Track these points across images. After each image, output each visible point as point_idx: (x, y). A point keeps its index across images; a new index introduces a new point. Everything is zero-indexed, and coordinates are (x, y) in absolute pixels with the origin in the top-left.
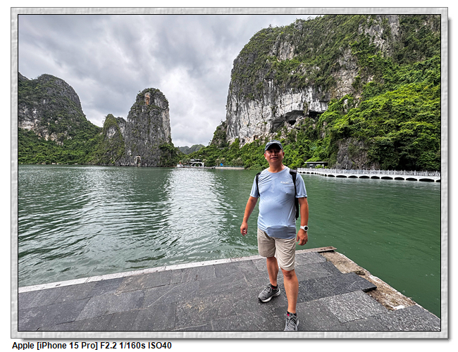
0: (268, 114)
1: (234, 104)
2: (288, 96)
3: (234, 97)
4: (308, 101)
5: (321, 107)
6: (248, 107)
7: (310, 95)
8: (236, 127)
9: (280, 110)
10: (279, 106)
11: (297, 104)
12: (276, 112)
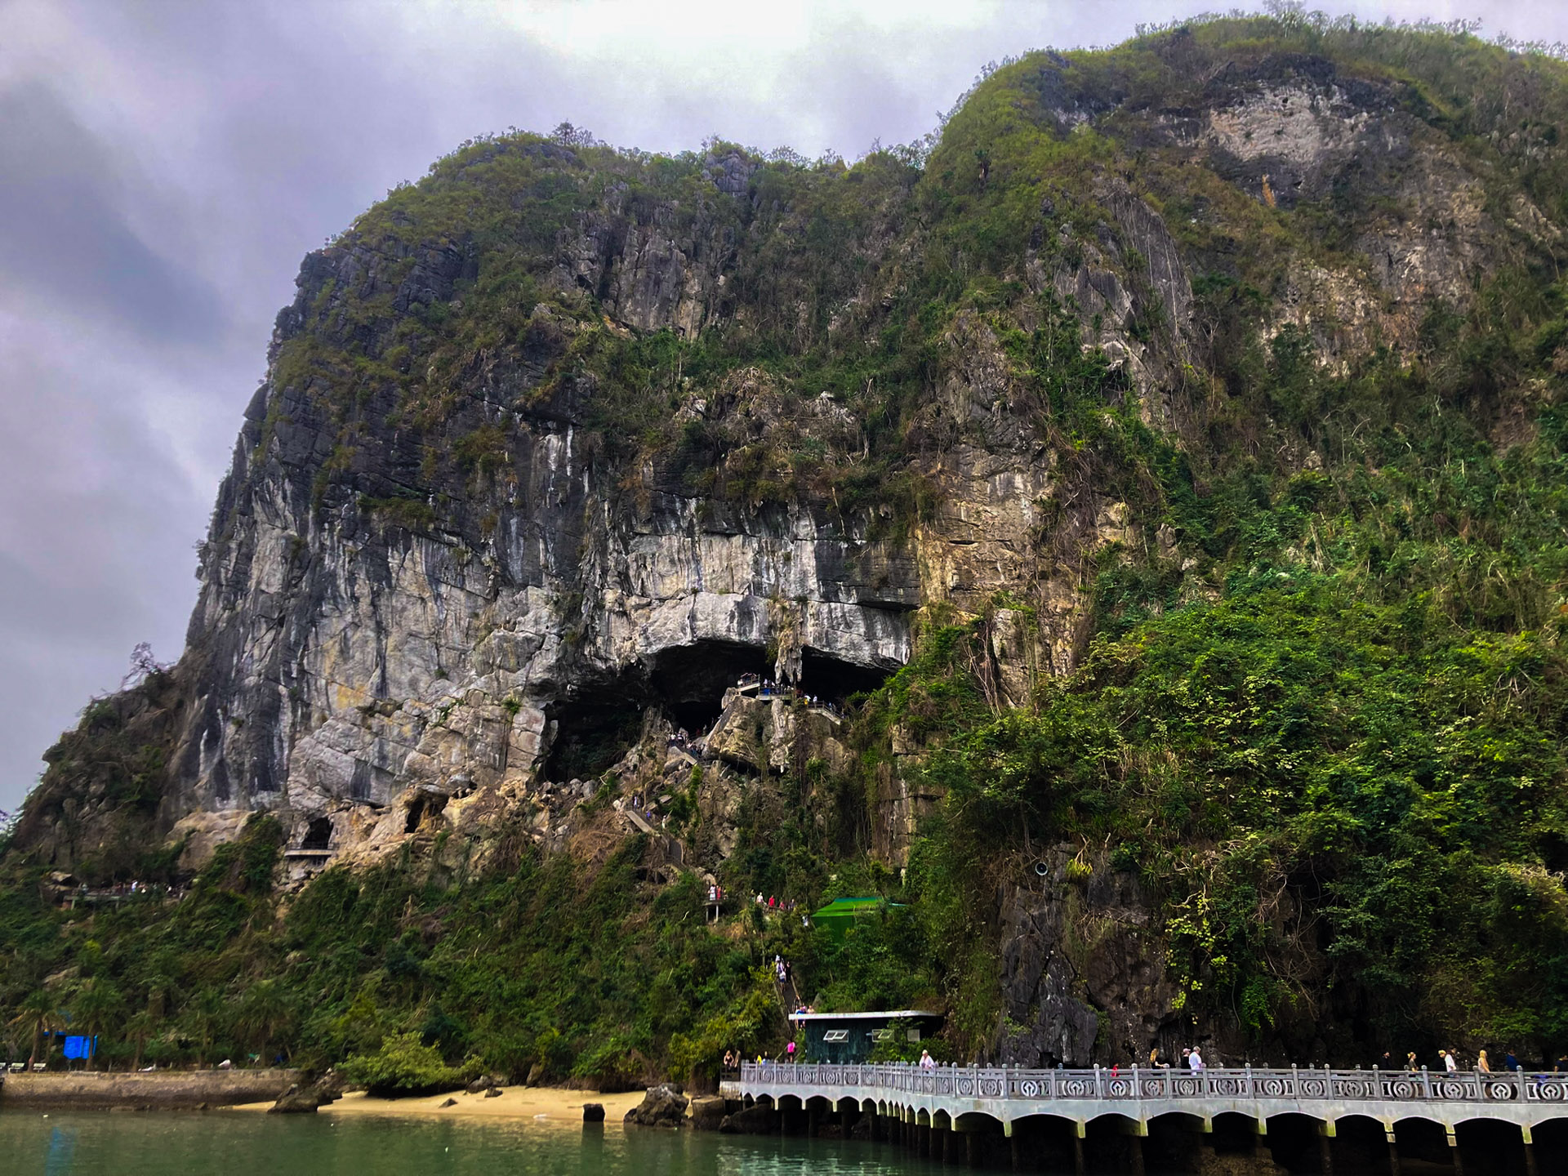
0: (534, 646)
1: (270, 543)
2: (672, 542)
3: (281, 495)
4: (793, 591)
5: (870, 636)
6: (382, 576)
7: (807, 557)
8: (271, 713)
9: (620, 629)
10: (610, 596)
11: (730, 602)
12: (587, 637)
